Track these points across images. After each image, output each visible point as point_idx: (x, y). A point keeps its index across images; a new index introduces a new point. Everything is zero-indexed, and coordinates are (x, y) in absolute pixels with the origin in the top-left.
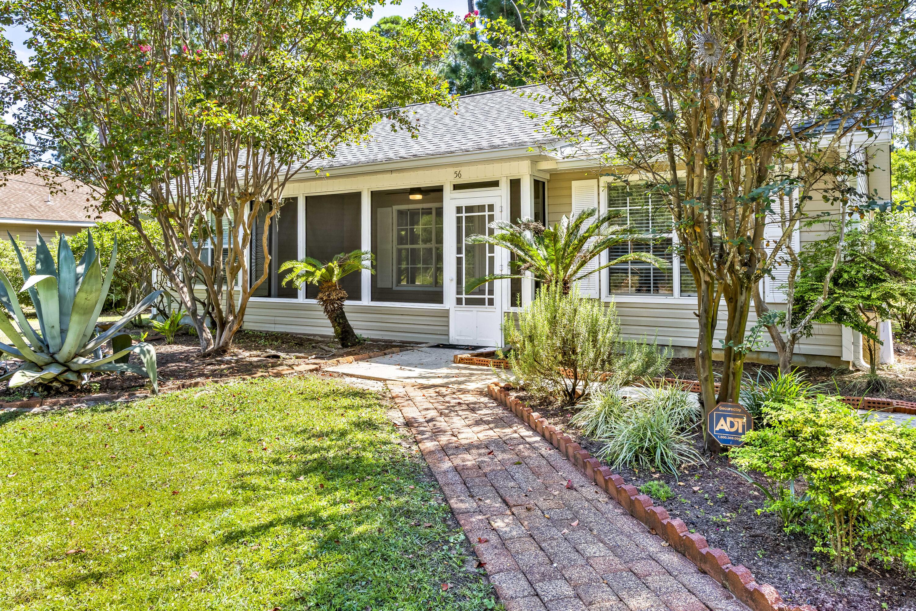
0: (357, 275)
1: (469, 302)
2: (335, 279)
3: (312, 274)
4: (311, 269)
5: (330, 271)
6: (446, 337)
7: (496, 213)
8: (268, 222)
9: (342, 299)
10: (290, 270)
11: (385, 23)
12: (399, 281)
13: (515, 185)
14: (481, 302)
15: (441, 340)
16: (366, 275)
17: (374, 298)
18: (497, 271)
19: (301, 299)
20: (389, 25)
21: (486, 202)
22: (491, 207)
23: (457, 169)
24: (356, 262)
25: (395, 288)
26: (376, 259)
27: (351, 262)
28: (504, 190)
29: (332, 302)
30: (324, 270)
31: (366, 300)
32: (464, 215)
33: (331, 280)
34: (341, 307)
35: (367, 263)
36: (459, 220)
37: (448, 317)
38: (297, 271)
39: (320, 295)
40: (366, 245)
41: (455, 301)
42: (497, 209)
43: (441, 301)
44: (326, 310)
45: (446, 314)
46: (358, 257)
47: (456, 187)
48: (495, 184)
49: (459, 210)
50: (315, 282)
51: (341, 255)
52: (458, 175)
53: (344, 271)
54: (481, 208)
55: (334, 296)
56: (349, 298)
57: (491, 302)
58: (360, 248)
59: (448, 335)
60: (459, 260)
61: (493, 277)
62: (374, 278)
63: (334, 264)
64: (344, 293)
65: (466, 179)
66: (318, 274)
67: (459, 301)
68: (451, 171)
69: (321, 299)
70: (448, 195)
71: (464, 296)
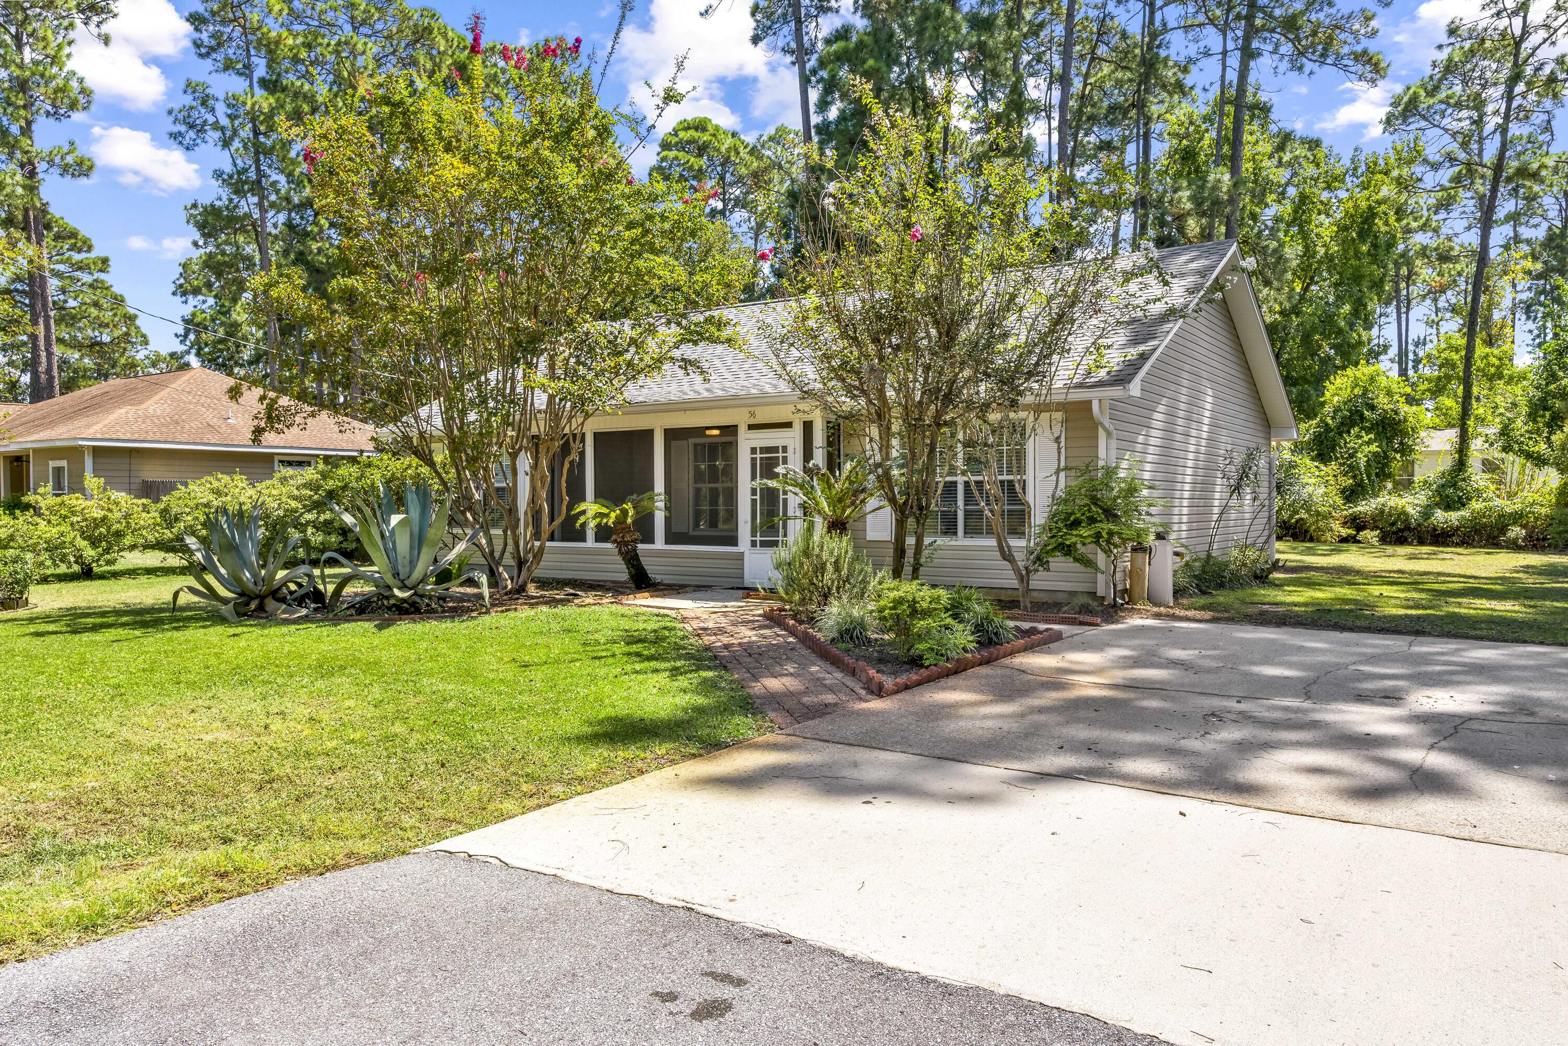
0: (650, 517)
1: (764, 544)
2: (629, 521)
3: (607, 515)
4: (605, 510)
5: (625, 513)
6: (741, 580)
7: (790, 454)
8: (567, 466)
9: (635, 541)
10: (583, 512)
11: (686, 129)
12: (697, 525)
13: (808, 427)
14: (775, 544)
15: (736, 583)
16: (660, 518)
17: (667, 542)
18: (790, 513)
19: (590, 543)
20: (692, 132)
21: (779, 443)
22: (785, 449)
23: (752, 409)
24: (650, 505)
25: (691, 533)
26: (670, 500)
27: (645, 503)
28: (797, 432)
29: (626, 544)
30: (618, 512)
31: (659, 543)
32: (758, 456)
33: (625, 522)
34: (635, 549)
35: (661, 505)
36: (753, 460)
37: (743, 560)
38: (590, 514)
39: (614, 537)
40: (659, 485)
41: (749, 543)
42: (790, 450)
43: (736, 544)
44: (620, 552)
45: (740, 557)
46: (651, 499)
47: (751, 427)
48: (788, 425)
49: (753, 450)
50: (610, 523)
51: (634, 497)
52: (752, 414)
53: (637, 513)
54: (775, 449)
55: (628, 538)
56: (643, 542)
58: (652, 489)
59: (743, 578)
60: (754, 502)
61: (786, 518)
62: (668, 520)
63: (628, 506)
64: (637, 535)
65: (759, 420)
66: (613, 515)
67: (754, 544)
68: (746, 410)
69: (615, 541)
70: (743, 433)
71: (758, 538)
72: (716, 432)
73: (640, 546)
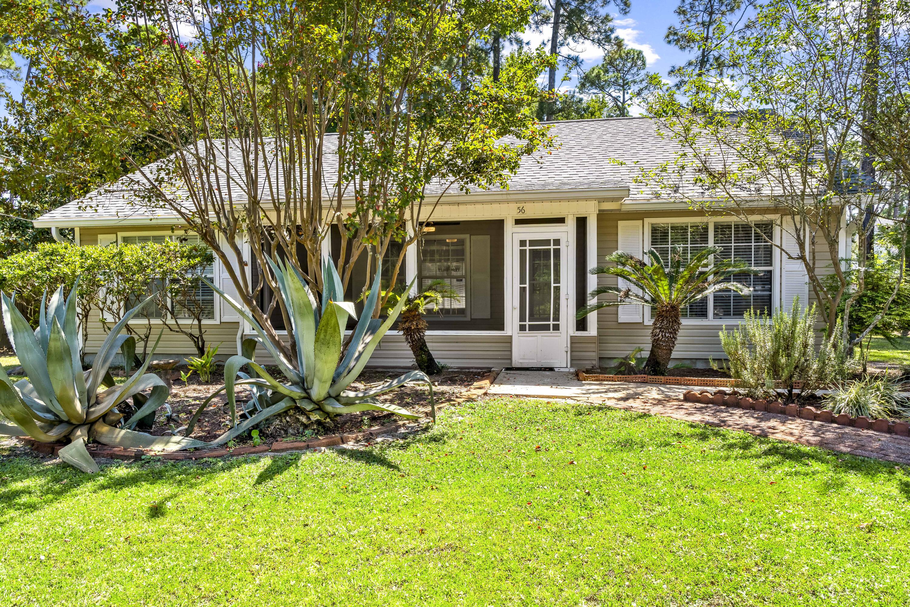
1: (533, 328)
6: (509, 361)
7: (562, 247)
9: (423, 329)
13: (582, 223)
14: (546, 328)
15: (506, 363)
18: (562, 300)
21: (552, 237)
22: (557, 242)
23: (521, 205)
28: (570, 227)
32: (528, 248)
36: (522, 252)
37: (511, 343)
39: (402, 326)
41: (517, 327)
42: (563, 243)
43: (502, 328)
45: (509, 340)
47: (519, 222)
48: (561, 220)
52: (521, 210)
54: (546, 242)
57: (556, 328)
59: (511, 359)
60: (522, 289)
65: (529, 215)
67: (522, 328)
68: (514, 207)
69: (403, 329)
70: (509, 229)
71: (527, 323)
72: (432, 229)
73: (428, 333)
